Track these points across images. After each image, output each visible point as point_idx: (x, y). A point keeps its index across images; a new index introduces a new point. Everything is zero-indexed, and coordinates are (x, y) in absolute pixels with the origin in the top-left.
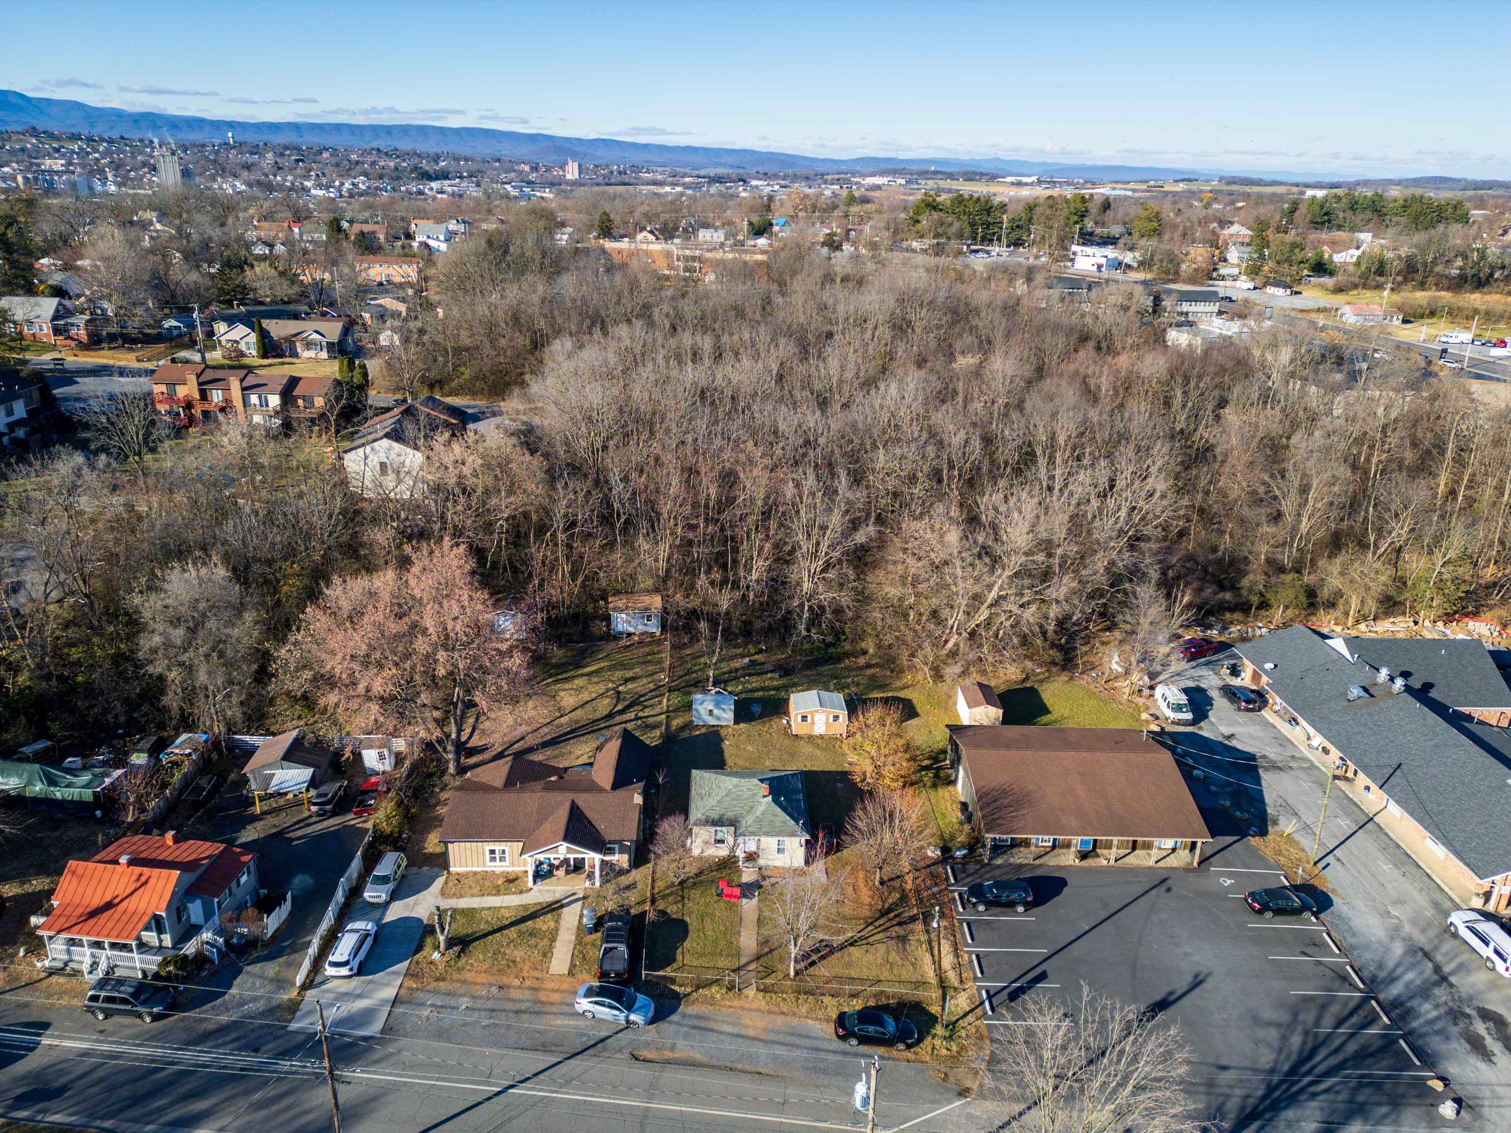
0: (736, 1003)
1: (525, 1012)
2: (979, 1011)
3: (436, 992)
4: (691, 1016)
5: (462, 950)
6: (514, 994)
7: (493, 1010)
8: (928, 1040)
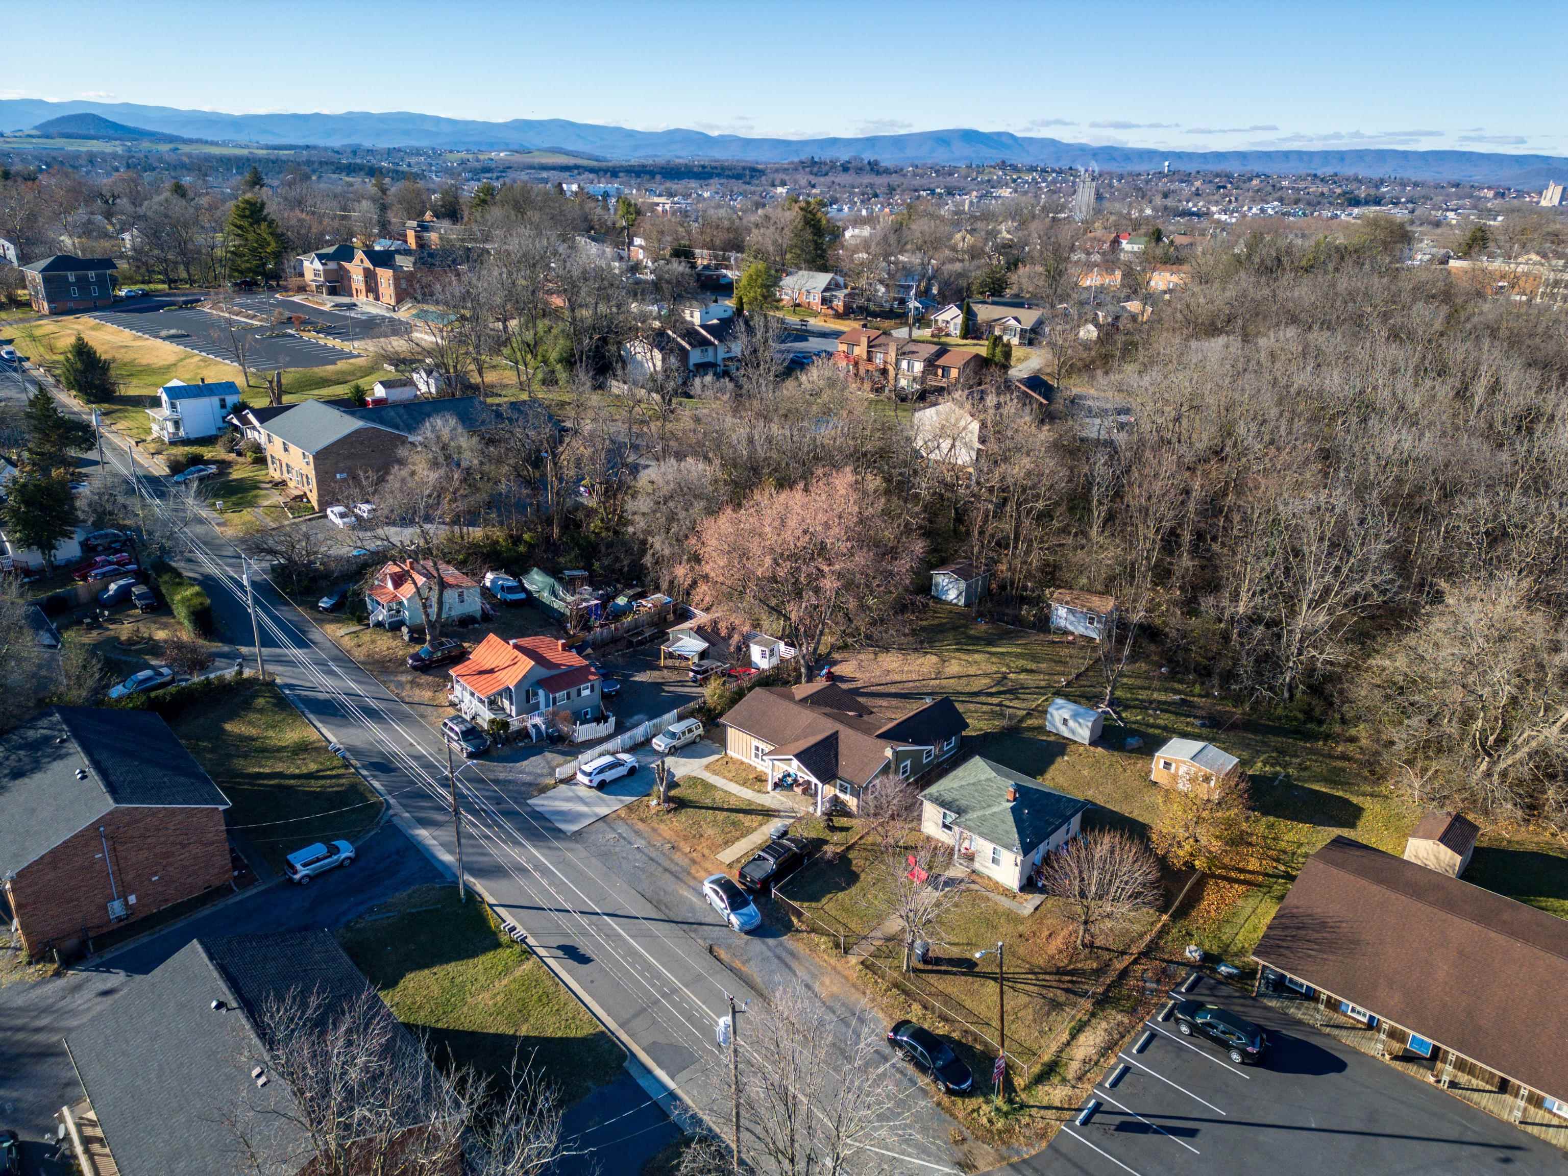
0: (833, 961)
1: (671, 873)
2: (1067, 1115)
3: (631, 826)
4: (785, 948)
5: (675, 809)
6: (677, 857)
7: (652, 859)
8: (979, 1101)
